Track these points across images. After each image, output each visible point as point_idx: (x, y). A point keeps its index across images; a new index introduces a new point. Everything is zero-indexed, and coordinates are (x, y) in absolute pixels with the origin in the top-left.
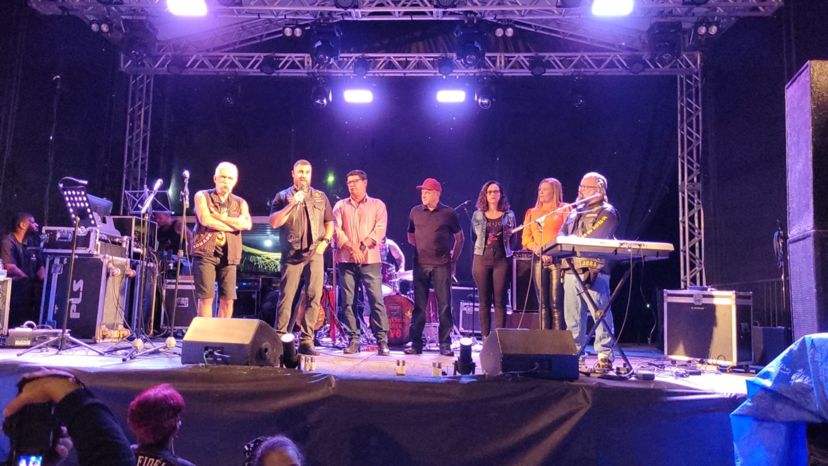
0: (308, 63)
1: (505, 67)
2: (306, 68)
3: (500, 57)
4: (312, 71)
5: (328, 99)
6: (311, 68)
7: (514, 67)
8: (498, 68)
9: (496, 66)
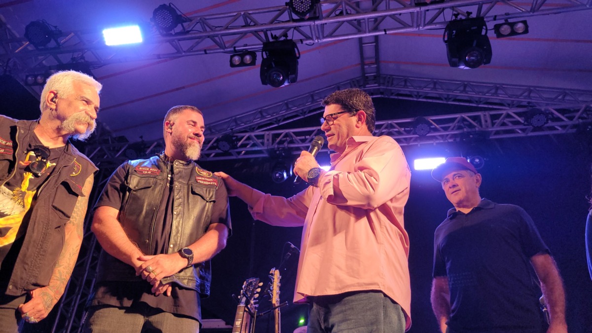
0: (268, 140)
1: (493, 124)
2: (266, 145)
4: (271, 147)
5: (288, 172)
6: (271, 144)
7: (504, 124)
8: (484, 126)
9: (481, 125)
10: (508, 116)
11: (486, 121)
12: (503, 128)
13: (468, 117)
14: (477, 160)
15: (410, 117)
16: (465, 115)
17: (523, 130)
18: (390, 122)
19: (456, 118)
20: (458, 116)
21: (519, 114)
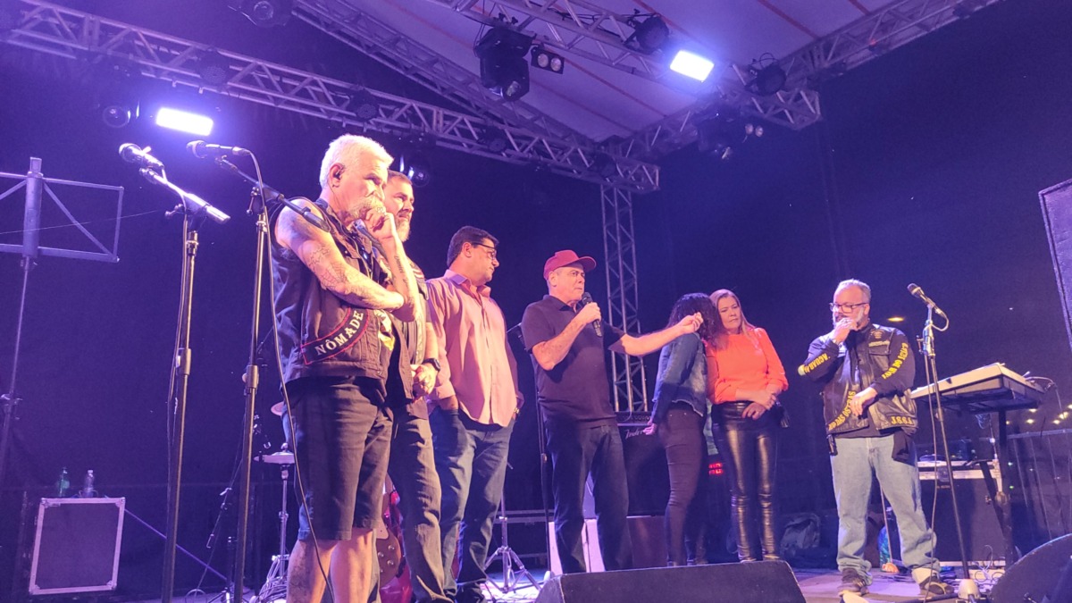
0: (91, 33)
1: (445, 129)
3: (438, 113)
4: (95, 49)
5: (133, 112)
6: (97, 44)
7: (452, 133)
8: (434, 128)
9: (430, 123)
10: (463, 122)
11: (438, 122)
12: (452, 137)
13: (420, 109)
14: (421, 175)
15: (345, 81)
16: (416, 105)
17: (470, 146)
18: (315, 78)
19: (404, 105)
20: (408, 103)
21: (473, 124)
